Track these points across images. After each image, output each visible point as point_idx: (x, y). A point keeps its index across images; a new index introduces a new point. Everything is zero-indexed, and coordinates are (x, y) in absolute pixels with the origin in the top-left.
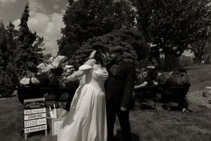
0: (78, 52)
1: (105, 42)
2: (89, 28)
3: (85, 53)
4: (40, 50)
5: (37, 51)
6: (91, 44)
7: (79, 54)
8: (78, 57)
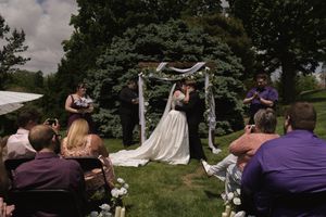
0: (99, 60)
1: (169, 34)
2: (130, 14)
3: (119, 64)
4: (19, 60)
5: (12, 63)
6: (133, 41)
7: (103, 66)
8: (101, 72)
